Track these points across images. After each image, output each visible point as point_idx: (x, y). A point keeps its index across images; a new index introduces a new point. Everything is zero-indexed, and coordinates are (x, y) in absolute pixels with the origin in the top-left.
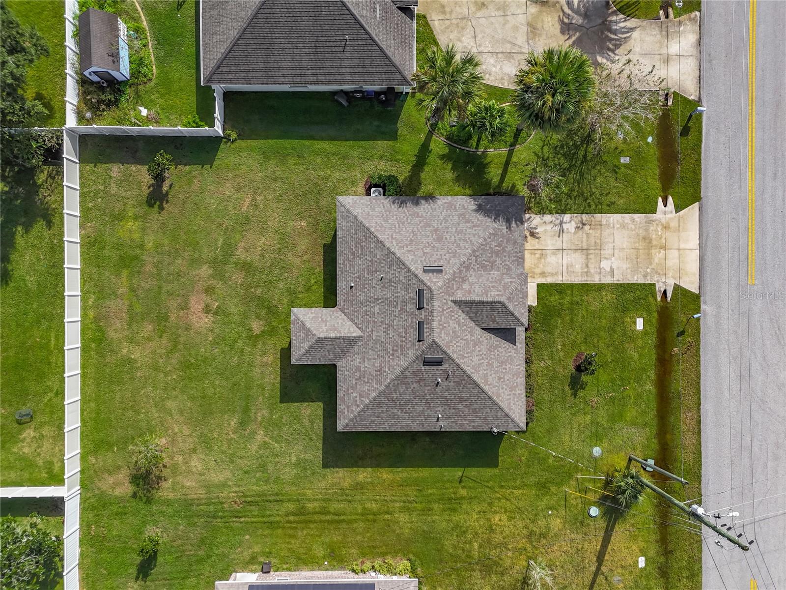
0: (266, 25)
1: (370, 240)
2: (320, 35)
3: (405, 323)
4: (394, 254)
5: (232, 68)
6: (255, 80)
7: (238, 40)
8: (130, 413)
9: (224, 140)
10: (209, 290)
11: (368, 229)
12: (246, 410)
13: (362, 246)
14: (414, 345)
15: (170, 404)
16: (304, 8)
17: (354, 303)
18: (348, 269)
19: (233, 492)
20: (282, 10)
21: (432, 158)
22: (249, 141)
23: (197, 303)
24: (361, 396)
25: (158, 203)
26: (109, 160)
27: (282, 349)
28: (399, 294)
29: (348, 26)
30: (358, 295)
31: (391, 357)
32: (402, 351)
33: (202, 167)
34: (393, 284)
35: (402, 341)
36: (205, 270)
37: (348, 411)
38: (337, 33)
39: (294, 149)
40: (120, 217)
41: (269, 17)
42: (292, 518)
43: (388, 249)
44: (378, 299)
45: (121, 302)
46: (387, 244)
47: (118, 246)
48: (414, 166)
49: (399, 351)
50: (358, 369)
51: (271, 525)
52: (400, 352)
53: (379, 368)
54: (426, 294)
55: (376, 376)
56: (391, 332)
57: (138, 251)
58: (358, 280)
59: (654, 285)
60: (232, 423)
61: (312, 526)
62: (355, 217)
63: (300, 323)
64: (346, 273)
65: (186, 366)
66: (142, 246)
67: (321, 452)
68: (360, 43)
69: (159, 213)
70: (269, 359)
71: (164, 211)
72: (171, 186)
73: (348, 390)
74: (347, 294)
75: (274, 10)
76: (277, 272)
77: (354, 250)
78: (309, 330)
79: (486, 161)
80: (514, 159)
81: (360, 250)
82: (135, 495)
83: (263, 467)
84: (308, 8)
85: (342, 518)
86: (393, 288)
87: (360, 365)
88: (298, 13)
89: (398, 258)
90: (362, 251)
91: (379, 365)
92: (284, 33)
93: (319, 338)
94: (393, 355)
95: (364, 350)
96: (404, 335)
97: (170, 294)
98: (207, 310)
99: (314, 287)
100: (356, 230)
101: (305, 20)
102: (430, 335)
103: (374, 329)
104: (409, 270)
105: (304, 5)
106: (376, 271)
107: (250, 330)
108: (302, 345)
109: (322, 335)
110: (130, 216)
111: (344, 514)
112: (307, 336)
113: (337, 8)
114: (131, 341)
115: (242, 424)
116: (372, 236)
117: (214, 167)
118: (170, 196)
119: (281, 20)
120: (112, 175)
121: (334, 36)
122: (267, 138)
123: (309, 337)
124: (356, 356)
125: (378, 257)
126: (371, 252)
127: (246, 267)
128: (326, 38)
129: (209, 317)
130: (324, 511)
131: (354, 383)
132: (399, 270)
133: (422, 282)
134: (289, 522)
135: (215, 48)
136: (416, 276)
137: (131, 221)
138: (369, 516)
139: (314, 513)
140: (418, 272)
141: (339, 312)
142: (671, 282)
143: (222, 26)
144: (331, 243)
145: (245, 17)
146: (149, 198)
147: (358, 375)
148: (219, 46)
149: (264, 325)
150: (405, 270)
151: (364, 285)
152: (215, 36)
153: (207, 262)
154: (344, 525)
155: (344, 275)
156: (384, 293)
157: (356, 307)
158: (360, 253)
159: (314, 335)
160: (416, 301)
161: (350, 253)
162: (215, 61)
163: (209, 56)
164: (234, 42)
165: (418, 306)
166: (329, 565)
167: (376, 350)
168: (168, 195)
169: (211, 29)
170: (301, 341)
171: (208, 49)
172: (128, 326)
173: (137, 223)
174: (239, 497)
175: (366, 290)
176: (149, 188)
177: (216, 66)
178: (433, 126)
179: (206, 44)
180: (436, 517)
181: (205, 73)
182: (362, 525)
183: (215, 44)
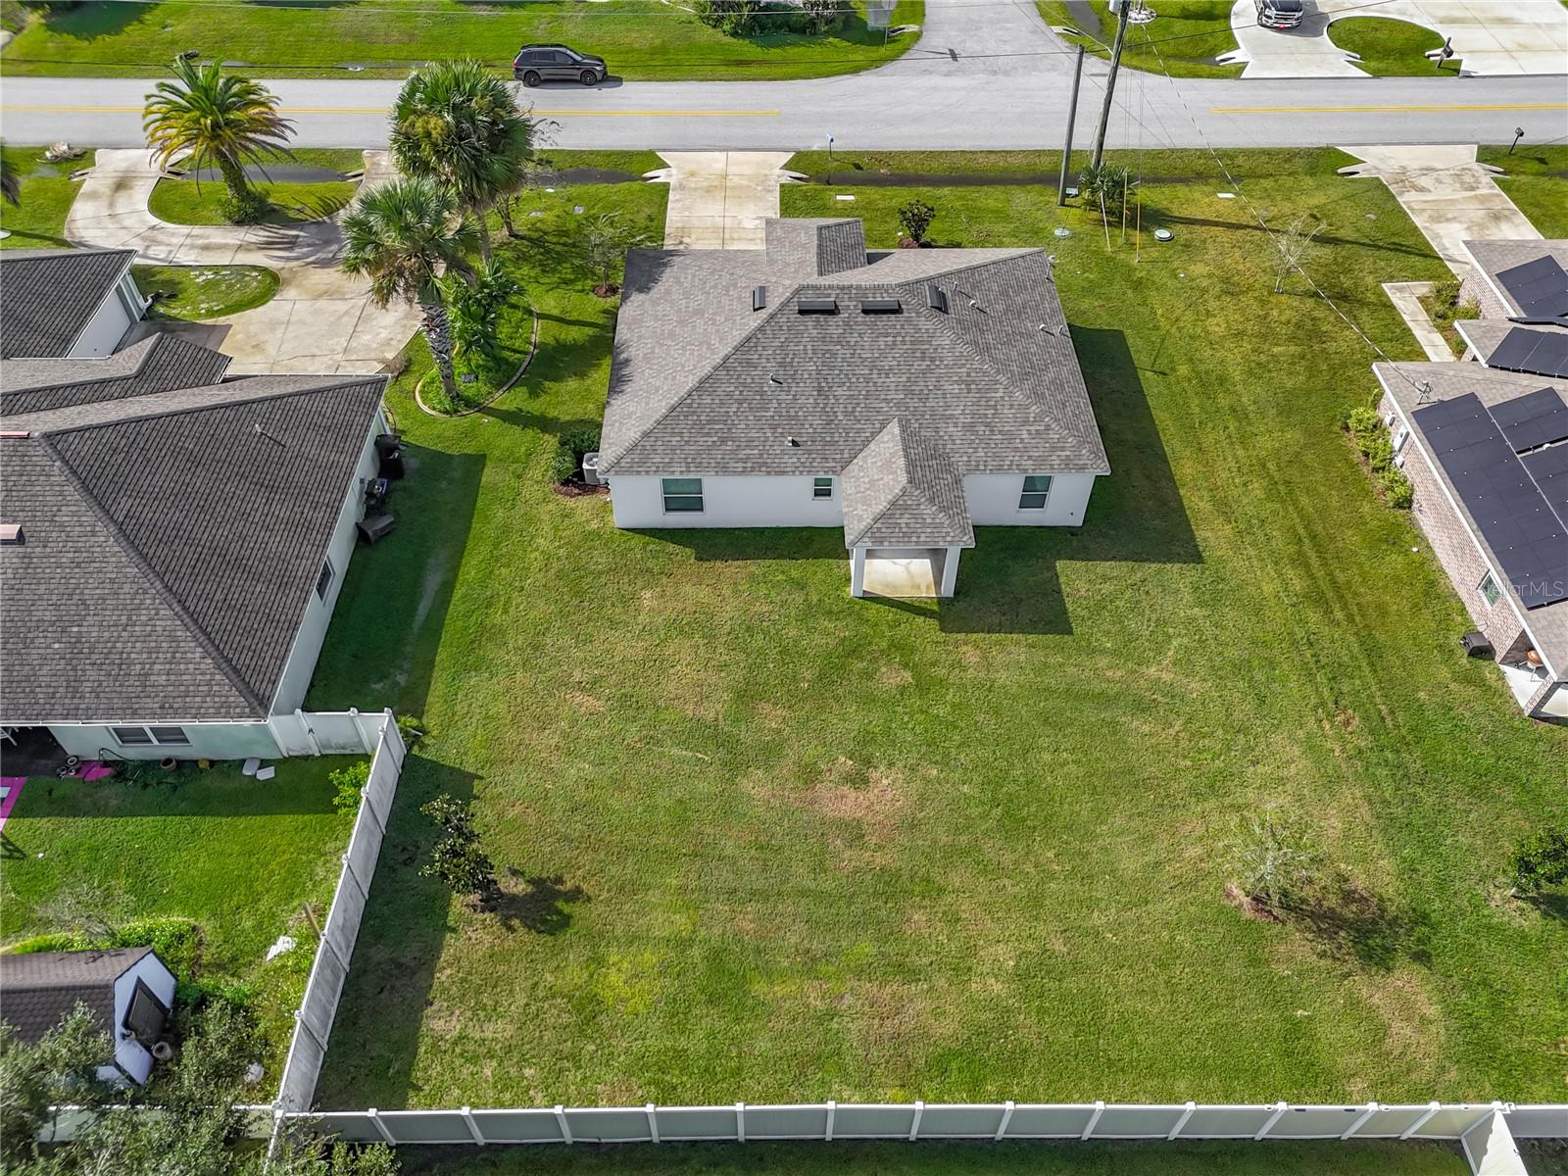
0: (174, 547)
1: (695, 405)
2: (236, 469)
3: (866, 337)
4: (726, 358)
5: (248, 643)
6: (291, 612)
7: (185, 609)
8: (1182, 973)
9: (415, 750)
10: (810, 775)
11: (673, 409)
12: (1104, 700)
13: (709, 422)
14: (908, 320)
15: (1130, 864)
16: (166, 472)
17: (828, 439)
18: (756, 452)
19: (1323, 729)
20: (154, 508)
21: (535, 407)
22: (430, 699)
23: (843, 803)
24: (1025, 422)
25: (560, 904)
26: (407, 1045)
27: (942, 630)
28: (809, 347)
29: (235, 423)
30: (811, 430)
31: (937, 363)
32: (922, 342)
33: (476, 798)
34: (788, 360)
35: (903, 342)
36: (755, 786)
37: (1063, 449)
38: (243, 442)
39: (468, 615)
40: (588, 1009)
41: (160, 536)
42: (1339, 615)
43: (716, 369)
44: (820, 390)
45: (848, 1000)
46: (708, 369)
47: (677, 1016)
48: (544, 430)
49: (923, 347)
50: (970, 428)
51: (1373, 653)
52: (927, 347)
53: (963, 386)
54: (809, 299)
55: (979, 391)
56: (886, 364)
57: (696, 953)
58: (780, 430)
59: (782, 186)
60: (1146, 729)
61: (1341, 578)
62: (646, 435)
63: (878, 525)
64: (765, 456)
65: (1014, 826)
66: (683, 944)
67: (1169, 566)
68: (278, 417)
69: (589, 899)
70: (970, 655)
71: (584, 887)
72: (514, 873)
73: (1016, 450)
74: (809, 452)
75: (147, 522)
76: (759, 641)
77: (715, 439)
78: (893, 504)
79: (553, 343)
80: (556, 312)
81: (717, 427)
82: (1422, 957)
83: (1240, 668)
84: (169, 466)
85: (1301, 531)
86: (796, 360)
87: (960, 425)
88: (172, 485)
89: (736, 349)
90: (715, 422)
91: (956, 387)
92: (205, 524)
93: (910, 482)
94: (933, 360)
95: (927, 417)
96: (890, 339)
97: (819, 868)
98: (859, 781)
100: (673, 434)
101: (194, 480)
102: (886, 291)
103: (883, 397)
104: (761, 329)
105: (161, 469)
106: (762, 393)
107: (903, 690)
108: (929, 521)
109: (903, 478)
110: (591, 977)
111: (1293, 527)
112: (907, 507)
113: (190, 426)
114: (960, 970)
115: (1141, 707)
116: (689, 401)
117: (480, 773)
118: (544, 875)
119: (175, 519)
120: (455, 1034)
121: (246, 448)
122: (431, 664)
123: (909, 502)
124: (941, 434)
125: (732, 389)
126: (722, 404)
127: (746, 696)
128: (246, 462)
129: (874, 775)
130: (1300, 561)
131: (1000, 437)
132: (760, 348)
133: (784, 305)
134: (1350, 618)
135: (184, 677)
136: (772, 316)
137: (606, 976)
138: (1281, 491)
139: (1312, 576)
140: (763, 314)
141: (851, 467)
142: (778, 171)
143: (133, 656)
144: (696, 547)
145: (135, 586)
146: (542, 928)
147: (983, 428)
148: (182, 666)
149: (889, 663)
150: (760, 336)
151: (790, 418)
152: (152, 678)
153: (731, 780)
154: (1319, 528)
155: (769, 461)
156: (806, 376)
157: (837, 435)
158: (721, 426)
159: (904, 491)
160: (822, 318)
161: (723, 447)
162: (218, 677)
163: (198, 699)
164: (187, 620)
165: (833, 311)
166: (1416, 544)
167: (926, 392)
168: (541, 879)
169: (130, 689)
170: (920, 521)
171: (180, 700)
172: (920, 980)
173: (613, 959)
174: (1331, 717)
175: (800, 413)
176: (511, 929)
177: (233, 676)
178: (469, 404)
179: (162, 707)
180: (1244, 399)
181: (238, 710)
182: (1304, 500)
183: (173, 678)
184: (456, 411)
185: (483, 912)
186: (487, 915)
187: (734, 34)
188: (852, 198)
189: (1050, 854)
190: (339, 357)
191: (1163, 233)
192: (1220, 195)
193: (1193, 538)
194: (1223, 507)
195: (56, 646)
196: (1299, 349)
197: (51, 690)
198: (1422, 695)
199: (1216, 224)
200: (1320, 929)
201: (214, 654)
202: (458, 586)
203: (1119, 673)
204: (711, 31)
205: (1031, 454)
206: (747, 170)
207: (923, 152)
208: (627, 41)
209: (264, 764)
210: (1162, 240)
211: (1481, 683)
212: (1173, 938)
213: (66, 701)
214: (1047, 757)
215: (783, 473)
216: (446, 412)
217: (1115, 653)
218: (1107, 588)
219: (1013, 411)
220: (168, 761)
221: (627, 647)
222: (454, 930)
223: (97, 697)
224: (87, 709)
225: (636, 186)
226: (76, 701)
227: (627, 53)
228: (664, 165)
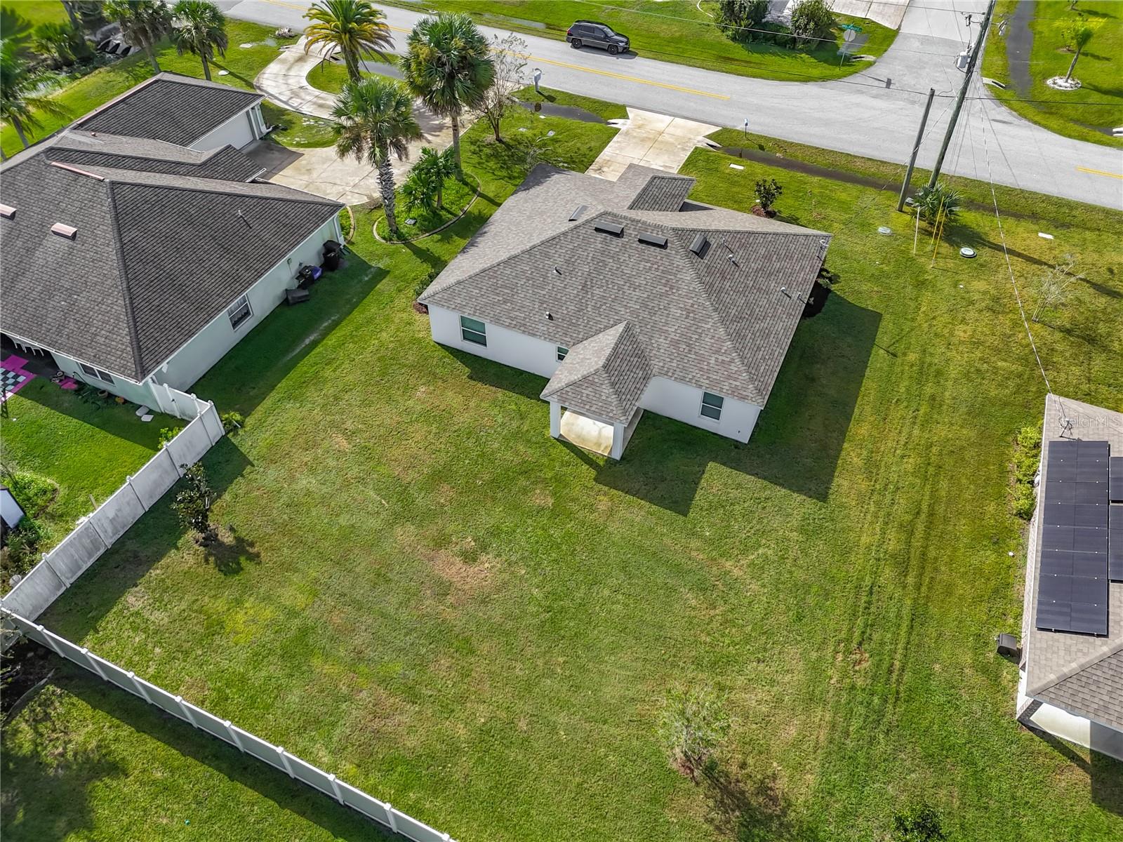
1: (499, 273)
2: (213, 232)
3: (633, 259)
4: (533, 247)
5: (156, 335)
6: (194, 326)
7: (131, 303)
8: (595, 783)
9: (230, 435)
10: (441, 542)
11: (484, 271)
12: (677, 570)
13: (502, 286)
14: (668, 255)
15: (611, 693)
16: (169, 222)
17: (574, 321)
18: (523, 315)
19: (834, 658)
22: (258, 408)
23: (450, 568)
24: (717, 352)
25: (242, 559)
26: (110, 603)
27: (596, 480)
28: (591, 255)
29: (229, 205)
30: (565, 312)
31: (674, 291)
32: (670, 274)
33: (242, 476)
34: (573, 260)
35: (657, 269)
36: (405, 534)
37: (736, 379)
38: (226, 218)
39: (313, 365)
40: (215, 627)
41: (142, 257)
42: (910, 580)
43: (523, 252)
44: (585, 285)
45: (363, 695)
46: (519, 251)
49: (670, 277)
50: (675, 343)
51: (918, 617)
52: (672, 277)
53: (684, 313)
54: (607, 222)
55: (694, 319)
56: (638, 281)
57: (297, 622)
58: (545, 306)
59: (696, 148)
60: (694, 602)
61: (932, 553)
62: (459, 283)
63: (568, 389)
64: (527, 320)
65: (550, 630)
66: (292, 613)
67: (795, 495)
68: (257, 210)
69: (260, 563)
70: (603, 503)
71: (262, 555)
72: (232, 529)
73: (701, 369)
74: (557, 326)
75: (140, 247)
76: (471, 443)
77: (501, 299)
78: (585, 378)
81: (506, 291)
83: (799, 588)
84: (173, 219)
85: (925, 507)
86: (578, 261)
87: (669, 339)
88: (168, 231)
89: (543, 243)
90: (506, 287)
91: (679, 311)
92: (174, 258)
93: (604, 367)
94: (672, 288)
95: (649, 327)
96: (649, 265)
97: (405, 603)
98: (469, 557)
99: (523, 408)
100: (476, 288)
101: (183, 232)
102: (662, 231)
103: (625, 304)
104: (565, 234)
105: (166, 220)
106: (545, 277)
107: (541, 509)
108: (604, 397)
110: (229, 610)
111: (919, 501)
112: (593, 383)
113: (200, 200)
114: (447, 710)
115: (702, 588)
116: (496, 269)
117: (255, 462)
118: (246, 538)
119: (158, 250)
120: (136, 609)
121: (226, 222)
122: (273, 387)
123: (596, 380)
124: (653, 341)
125: (527, 269)
126: (516, 277)
127: (438, 477)
128: (220, 231)
129: (483, 558)
130: (907, 529)
131: (694, 357)
132: (558, 247)
133: (587, 221)
134: (918, 587)
135: (113, 343)
136: (576, 227)
137: (237, 612)
138: (929, 471)
139: (908, 543)
140: (572, 224)
141: (579, 345)
142: (700, 138)
143: (95, 322)
144: (473, 369)
145: (114, 282)
146: (223, 569)
147: (684, 347)
148: (115, 336)
149: (543, 489)
150: (562, 238)
151: (556, 299)
152: (98, 338)
153: (391, 525)
154: (940, 509)
155: (528, 324)
156: (580, 274)
157: (581, 320)
158: (508, 292)
159: (597, 371)
160: (609, 237)
161: (503, 306)
162: (128, 349)
163: (113, 358)
164: (129, 310)
165: (619, 235)
166: (1016, 550)
167: (656, 309)
168: (243, 539)
169: (85, 340)
170: (597, 396)
171: (105, 355)
172: (416, 703)
173: (247, 605)
174: (848, 652)
175: (564, 298)
176: (207, 561)
177: (136, 351)
178: (402, 238)
179: (95, 356)
180: (947, 394)
181: (129, 372)
182: (944, 484)
183: (107, 341)
184: (391, 240)
185: (200, 545)
186: (202, 548)
187: (734, 39)
188: (742, 168)
189: (561, 660)
190: (347, 189)
191: (968, 251)
192: (1041, 235)
193: (830, 481)
194: (871, 467)
195: (63, 303)
196: (1020, 368)
197: (50, 327)
198: (937, 667)
199: (1019, 255)
200: (722, 802)
201: (133, 335)
202: (320, 346)
203: (701, 557)
204: (720, 33)
205: (710, 376)
206: (679, 132)
207: (817, 148)
208: (657, 30)
209: (150, 412)
210: (964, 256)
211: (995, 679)
212: (606, 756)
213: (54, 336)
214: (606, 592)
215: (534, 335)
216: (384, 238)
217: (709, 542)
218: (734, 493)
219: (713, 341)
220: (103, 392)
221: (387, 416)
222: (177, 549)
223: (68, 339)
224: (61, 344)
225: (598, 126)
226: (58, 337)
227: (653, 38)
228: (625, 116)
